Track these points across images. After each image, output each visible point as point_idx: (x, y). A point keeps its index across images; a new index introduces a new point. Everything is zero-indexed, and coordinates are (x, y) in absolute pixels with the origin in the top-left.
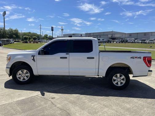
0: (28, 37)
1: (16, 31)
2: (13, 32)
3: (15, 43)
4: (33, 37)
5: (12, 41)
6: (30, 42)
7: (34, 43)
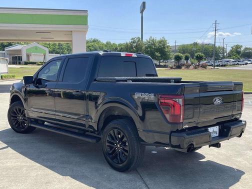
1: (163, 43)
2: (157, 45)
6: (188, 67)
7: (196, 68)
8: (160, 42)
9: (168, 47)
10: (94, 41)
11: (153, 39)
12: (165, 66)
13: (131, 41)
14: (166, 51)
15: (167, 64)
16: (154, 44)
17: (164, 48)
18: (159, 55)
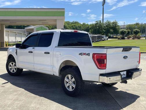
0: (126, 31)
1: (115, 24)
2: (111, 25)
3: (109, 39)
4: (134, 30)
5: (105, 38)
6: (129, 38)
7: (133, 39)
8: (113, 23)
9: (118, 26)
10: (76, 23)
11: (109, 22)
12: (116, 38)
13: (95, 23)
14: (117, 29)
15: (117, 36)
16: (109, 24)
17: (116, 26)
18: (113, 31)
